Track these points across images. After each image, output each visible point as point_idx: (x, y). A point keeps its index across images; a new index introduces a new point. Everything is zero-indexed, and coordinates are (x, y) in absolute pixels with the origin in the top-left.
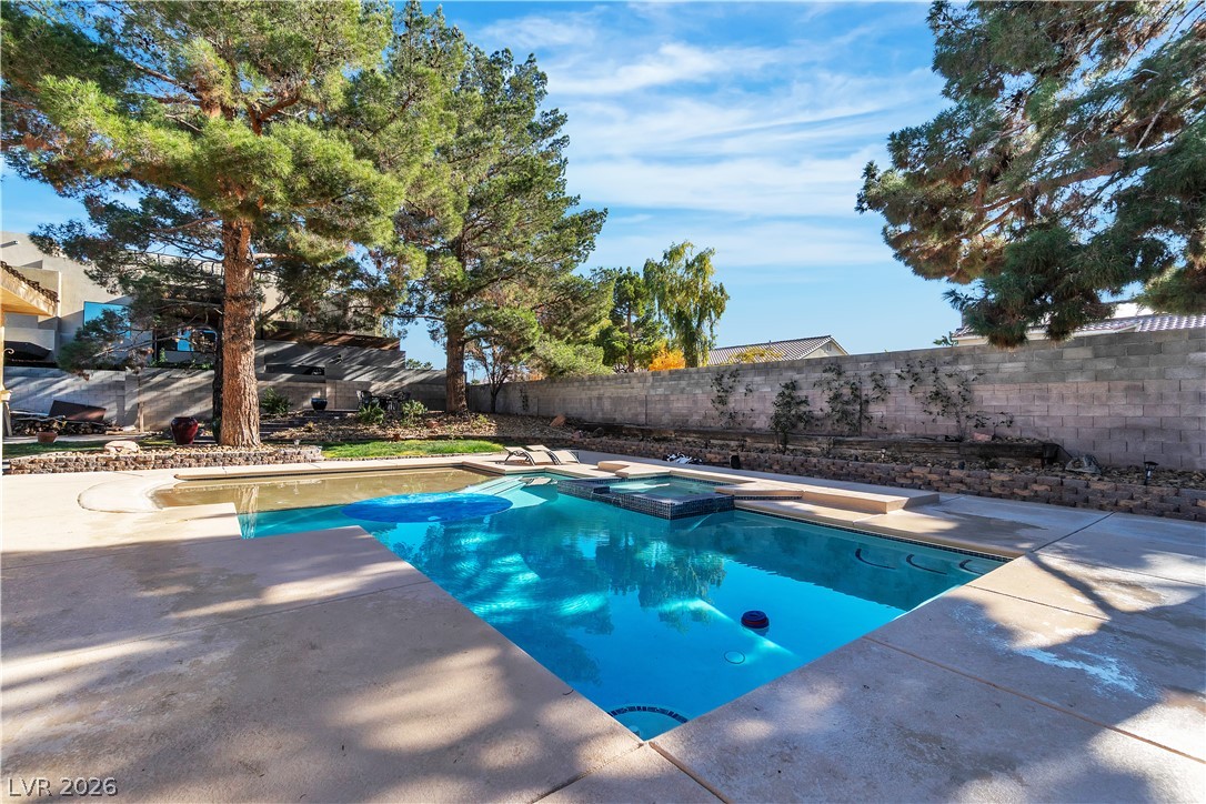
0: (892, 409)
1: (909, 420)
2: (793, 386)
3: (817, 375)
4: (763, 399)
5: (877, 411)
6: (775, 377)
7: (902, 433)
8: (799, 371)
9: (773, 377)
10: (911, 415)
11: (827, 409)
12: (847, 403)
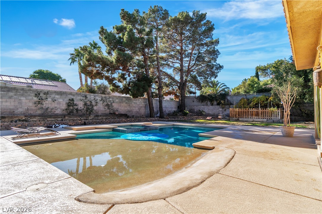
0: (98, 108)
1: (101, 110)
2: (73, 100)
3: (79, 98)
4: (59, 103)
5: (95, 108)
6: (65, 97)
7: (100, 113)
8: (74, 95)
9: (64, 96)
10: (102, 109)
11: (83, 107)
12: (89, 106)
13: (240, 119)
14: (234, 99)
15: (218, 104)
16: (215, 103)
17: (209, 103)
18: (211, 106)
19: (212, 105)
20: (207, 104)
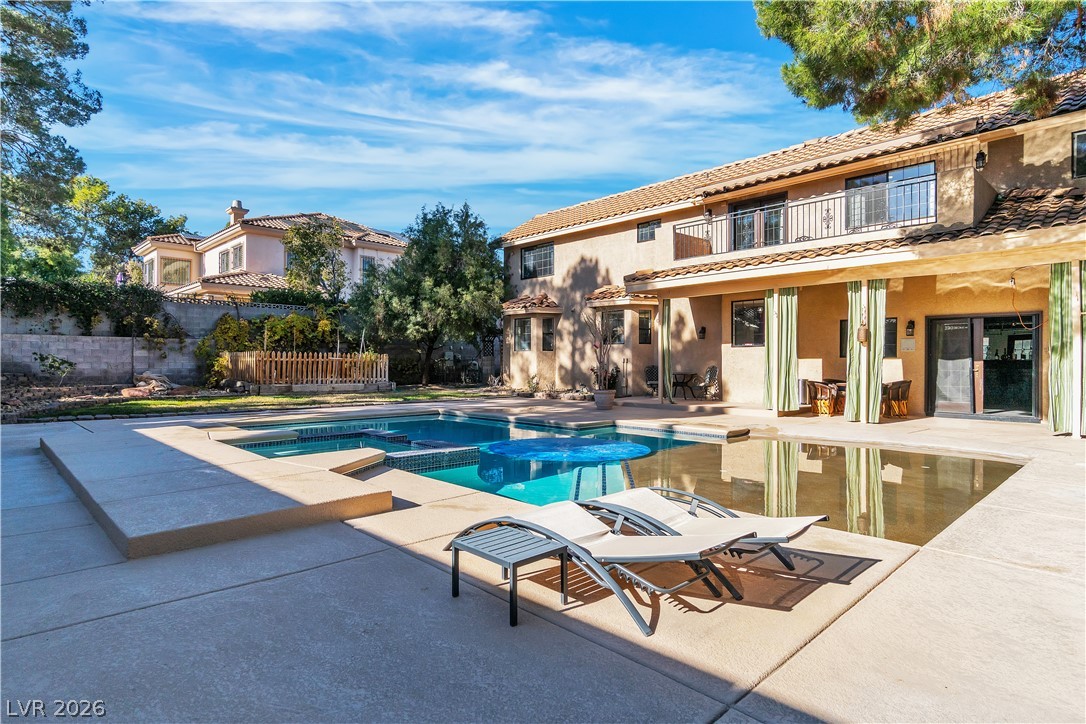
13: (296, 388)
14: (190, 315)
15: (120, 331)
16: (103, 323)
17: (67, 323)
18: (85, 338)
19: (87, 332)
20: (54, 328)
